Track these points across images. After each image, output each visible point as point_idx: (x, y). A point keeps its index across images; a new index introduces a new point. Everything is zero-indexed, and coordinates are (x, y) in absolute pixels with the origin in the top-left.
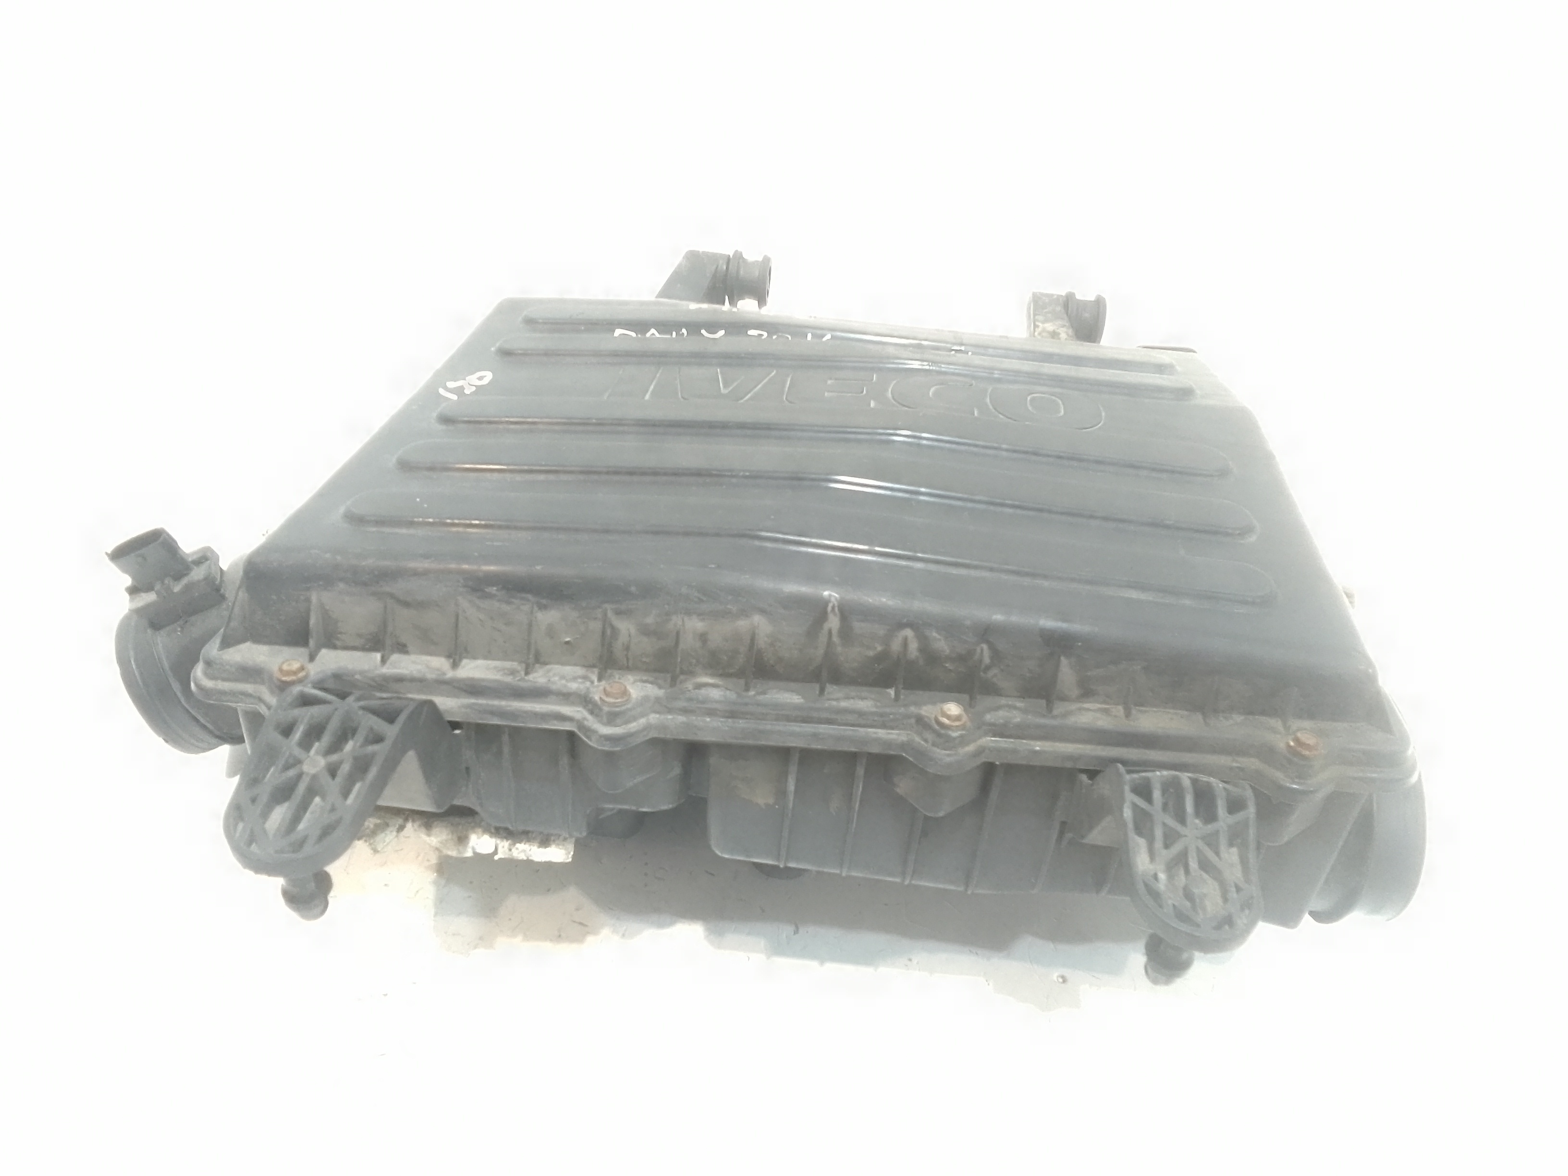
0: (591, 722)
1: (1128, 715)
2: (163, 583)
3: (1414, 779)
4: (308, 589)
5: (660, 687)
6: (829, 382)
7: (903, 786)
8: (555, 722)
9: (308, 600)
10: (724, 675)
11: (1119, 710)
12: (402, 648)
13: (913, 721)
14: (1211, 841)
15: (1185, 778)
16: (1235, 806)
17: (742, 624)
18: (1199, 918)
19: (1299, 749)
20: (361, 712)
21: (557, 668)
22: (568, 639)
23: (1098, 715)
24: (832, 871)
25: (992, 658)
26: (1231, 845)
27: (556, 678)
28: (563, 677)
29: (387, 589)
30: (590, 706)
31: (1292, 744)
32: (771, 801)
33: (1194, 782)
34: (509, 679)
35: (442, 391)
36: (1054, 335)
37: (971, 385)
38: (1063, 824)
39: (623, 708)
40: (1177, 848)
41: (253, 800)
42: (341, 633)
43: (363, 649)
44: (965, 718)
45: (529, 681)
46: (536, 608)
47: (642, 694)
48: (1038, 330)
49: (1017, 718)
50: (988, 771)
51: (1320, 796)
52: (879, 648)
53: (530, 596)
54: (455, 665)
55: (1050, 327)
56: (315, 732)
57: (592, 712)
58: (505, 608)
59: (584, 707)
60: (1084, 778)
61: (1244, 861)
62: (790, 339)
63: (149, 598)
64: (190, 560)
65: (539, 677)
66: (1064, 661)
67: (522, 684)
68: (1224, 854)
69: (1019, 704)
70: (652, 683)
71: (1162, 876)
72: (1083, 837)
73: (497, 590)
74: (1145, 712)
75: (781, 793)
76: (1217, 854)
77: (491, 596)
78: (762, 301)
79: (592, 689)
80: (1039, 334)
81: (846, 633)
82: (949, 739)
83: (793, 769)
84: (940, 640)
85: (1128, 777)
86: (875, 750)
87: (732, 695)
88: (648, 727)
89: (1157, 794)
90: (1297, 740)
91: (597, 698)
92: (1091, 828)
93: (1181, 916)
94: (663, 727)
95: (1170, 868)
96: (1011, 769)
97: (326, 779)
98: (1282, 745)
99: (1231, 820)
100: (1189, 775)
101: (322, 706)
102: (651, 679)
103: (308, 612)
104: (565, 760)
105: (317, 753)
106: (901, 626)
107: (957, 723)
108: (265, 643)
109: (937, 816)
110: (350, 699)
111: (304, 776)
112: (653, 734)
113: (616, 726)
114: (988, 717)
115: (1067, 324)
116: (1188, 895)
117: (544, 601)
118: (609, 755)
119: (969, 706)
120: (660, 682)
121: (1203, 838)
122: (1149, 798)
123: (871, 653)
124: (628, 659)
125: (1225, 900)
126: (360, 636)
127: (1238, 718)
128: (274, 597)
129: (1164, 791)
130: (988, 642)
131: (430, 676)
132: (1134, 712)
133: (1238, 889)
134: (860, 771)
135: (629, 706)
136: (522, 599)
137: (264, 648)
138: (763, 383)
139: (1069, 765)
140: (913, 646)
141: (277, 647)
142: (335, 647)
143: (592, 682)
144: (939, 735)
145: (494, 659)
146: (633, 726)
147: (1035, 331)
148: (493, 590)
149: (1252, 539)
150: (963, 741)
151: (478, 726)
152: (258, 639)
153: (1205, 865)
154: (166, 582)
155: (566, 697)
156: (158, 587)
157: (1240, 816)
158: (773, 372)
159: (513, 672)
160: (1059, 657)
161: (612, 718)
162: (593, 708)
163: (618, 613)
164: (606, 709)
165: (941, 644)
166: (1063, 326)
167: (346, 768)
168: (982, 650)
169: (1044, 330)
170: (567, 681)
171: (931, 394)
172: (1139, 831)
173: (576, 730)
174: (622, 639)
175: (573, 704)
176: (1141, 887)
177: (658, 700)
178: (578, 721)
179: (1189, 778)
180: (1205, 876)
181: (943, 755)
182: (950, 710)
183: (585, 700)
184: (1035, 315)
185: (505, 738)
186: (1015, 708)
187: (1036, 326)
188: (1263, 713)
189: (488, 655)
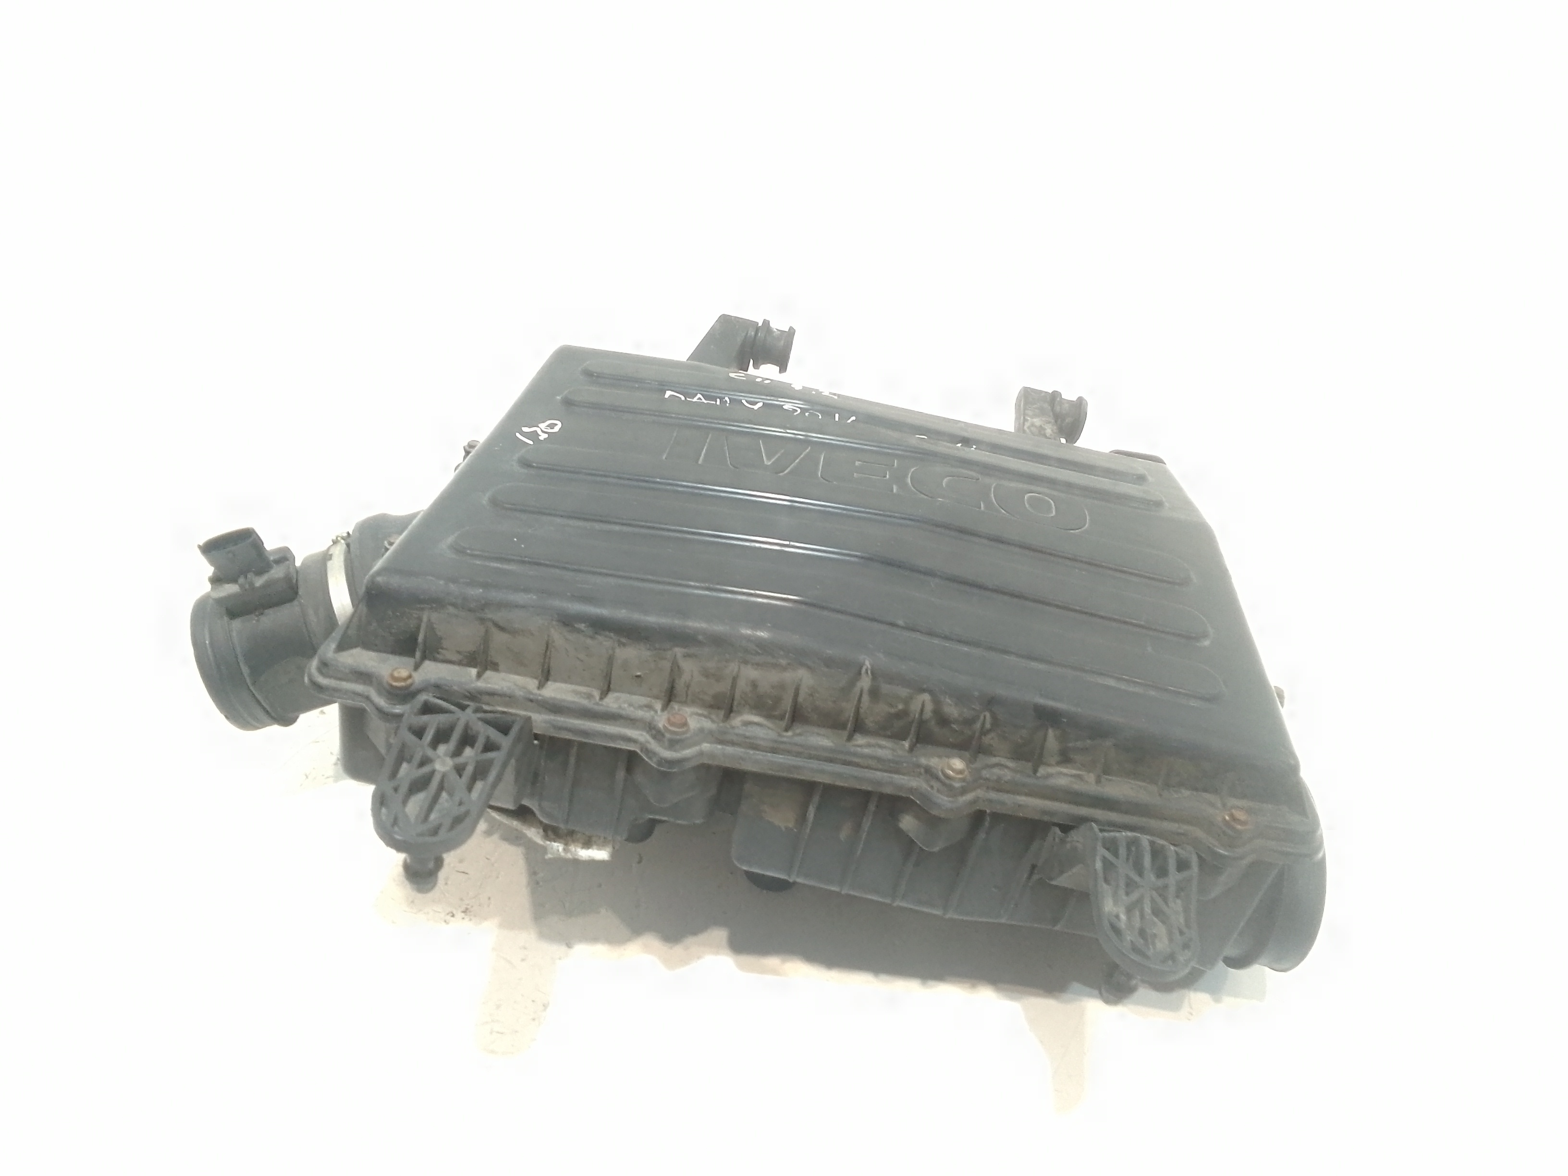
0: (654, 745)
1: (1098, 781)
2: (246, 577)
3: (1320, 855)
4: (422, 609)
5: (713, 721)
6: (857, 463)
7: (908, 823)
8: (622, 743)
9: (420, 619)
10: (769, 717)
11: (1091, 778)
12: (495, 667)
13: (922, 770)
14: (1162, 891)
15: (1145, 840)
16: (1183, 865)
17: (789, 676)
18: (1150, 952)
19: (1233, 823)
20: (480, 723)
21: (624, 696)
22: (639, 674)
23: (1073, 779)
24: (833, 889)
25: (992, 725)
26: (1178, 897)
27: (626, 705)
28: (630, 705)
29: (489, 616)
30: (654, 732)
31: (1227, 818)
32: (791, 825)
33: (1152, 843)
34: (585, 702)
35: (518, 435)
36: (1041, 431)
37: (978, 479)
38: (1034, 867)
39: (684, 736)
40: (1135, 896)
41: (396, 790)
42: (442, 648)
43: (460, 663)
44: (966, 773)
45: (602, 705)
46: (616, 645)
47: (698, 726)
48: (1027, 424)
49: (1007, 775)
50: (978, 818)
51: (1245, 862)
52: (901, 707)
53: (612, 635)
54: (541, 686)
55: (1037, 421)
56: (441, 737)
57: (654, 737)
58: (589, 641)
59: (648, 732)
60: (1057, 830)
61: (1186, 910)
62: (820, 417)
63: (231, 589)
64: (272, 558)
65: (612, 702)
66: (1051, 733)
67: (596, 708)
68: (1171, 904)
69: (1011, 764)
70: (705, 717)
71: (1123, 917)
72: (1051, 879)
73: (585, 627)
74: (1110, 780)
75: (802, 818)
76: (1167, 903)
77: (579, 631)
78: (783, 368)
79: (656, 718)
80: (1029, 428)
81: (874, 693)
82: (950, 788)
83: (816, 799)
84: (951, 705)
85: (1101, 835)
86: (888, 790)
87: (772, 735)
88: (701, 754)
89: (1122, 851)
90: (1232, 816)
91: (660, 725)
92: (1062, 872)
93: (1135, 949)
94: (712, 755)
95: (1129, 910)
96: (997, 817)
97: (454, 776)
98: (1219, 819)
99: (1180, 876)
100: (1148, 837)
101: (446, 715)
102: (705, 713)
103: (418, 628)
104: (621, 774)
105: (446, 755)
106: (923, 691)
107: (960, 776)
108: (374, 650)
109: (932, 850)
110: (469, 711)
111: (436, 773)
112: (706, 761)
113: (675, 751)
114: (985, 773)
115: (1053, 421)
116: (1142, 933)
117: (624, 640)
118: (665, 775)
119: (969, 762)
120: (713, 717)
121: (1157, 889)
122: (1116, 854)
123: (893, 711)
124: (687, 696)
125: (1171, 940)
126: (459, 652)
127: (1186, 793)
128: (390, 613)
129: (1128, 849)
130: (991, 711)
131: (519, 693)
132: (1103, 780)
133: (1181, 933)
134: (872, 807)
135: (688, 735)
136: (606, 636)
137: (372, 654)
138: (800, 458)
139: (1046, 818)
140: (929, 707)
141: (384, 655)
142: (435, 660)
143: (656, 712)
144: (944, 784)
145: (571, 683)
146: (688, 752)
147: (1024, 424)
148: (582, 626)
149: (1207, 643)
150: (964, 791)
151: (552, 738)
152: (367, 645)
153: (1157, 912)
154: (249, 576)
155: (632, 722)
156: (241, 580)
157: (1186, 874)
158: (808, 448)
159: (589, 696)
160: (1047, 730)
161: (673, 744)
162: (658, 734)
163: (686, 656)
164: (668, 735)
165: (951, 710)
166: (1049, 422)
167: (470, 769)
168: (985, 717)
169: (1033, 425)
170: (634, 708)
171: (944, 484)
172: (1106, 881)
173: (639, 751)
174: (686, 677)
175: (637, 728)
176: (1106, 924)
177: (711, 732)
178: (641, 744)
179: (1148, 840)
180: (1155, 919)
181: (944, 800)
182: (954, 764)
183: (650, 727)
184: (1025, 409)
185: (574, 750)
186: (1007, 767)
187: (1025, 420)
188: (1205, 790)
189: (567, 680)
